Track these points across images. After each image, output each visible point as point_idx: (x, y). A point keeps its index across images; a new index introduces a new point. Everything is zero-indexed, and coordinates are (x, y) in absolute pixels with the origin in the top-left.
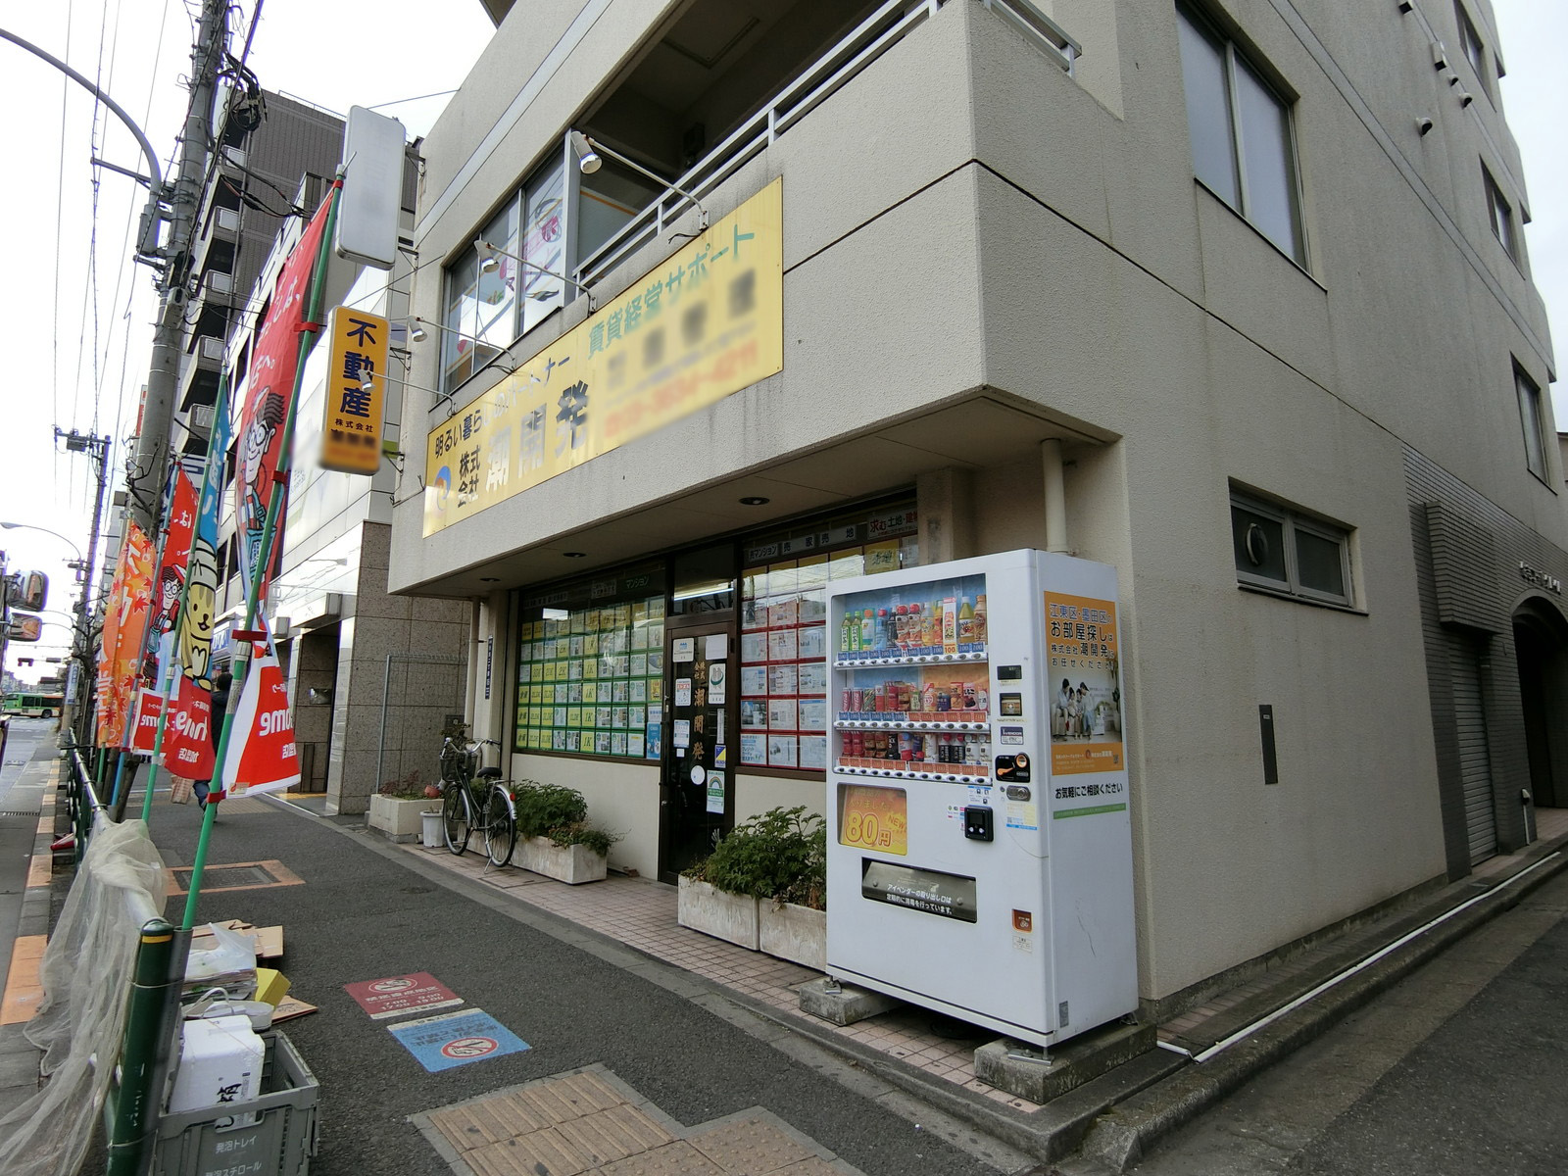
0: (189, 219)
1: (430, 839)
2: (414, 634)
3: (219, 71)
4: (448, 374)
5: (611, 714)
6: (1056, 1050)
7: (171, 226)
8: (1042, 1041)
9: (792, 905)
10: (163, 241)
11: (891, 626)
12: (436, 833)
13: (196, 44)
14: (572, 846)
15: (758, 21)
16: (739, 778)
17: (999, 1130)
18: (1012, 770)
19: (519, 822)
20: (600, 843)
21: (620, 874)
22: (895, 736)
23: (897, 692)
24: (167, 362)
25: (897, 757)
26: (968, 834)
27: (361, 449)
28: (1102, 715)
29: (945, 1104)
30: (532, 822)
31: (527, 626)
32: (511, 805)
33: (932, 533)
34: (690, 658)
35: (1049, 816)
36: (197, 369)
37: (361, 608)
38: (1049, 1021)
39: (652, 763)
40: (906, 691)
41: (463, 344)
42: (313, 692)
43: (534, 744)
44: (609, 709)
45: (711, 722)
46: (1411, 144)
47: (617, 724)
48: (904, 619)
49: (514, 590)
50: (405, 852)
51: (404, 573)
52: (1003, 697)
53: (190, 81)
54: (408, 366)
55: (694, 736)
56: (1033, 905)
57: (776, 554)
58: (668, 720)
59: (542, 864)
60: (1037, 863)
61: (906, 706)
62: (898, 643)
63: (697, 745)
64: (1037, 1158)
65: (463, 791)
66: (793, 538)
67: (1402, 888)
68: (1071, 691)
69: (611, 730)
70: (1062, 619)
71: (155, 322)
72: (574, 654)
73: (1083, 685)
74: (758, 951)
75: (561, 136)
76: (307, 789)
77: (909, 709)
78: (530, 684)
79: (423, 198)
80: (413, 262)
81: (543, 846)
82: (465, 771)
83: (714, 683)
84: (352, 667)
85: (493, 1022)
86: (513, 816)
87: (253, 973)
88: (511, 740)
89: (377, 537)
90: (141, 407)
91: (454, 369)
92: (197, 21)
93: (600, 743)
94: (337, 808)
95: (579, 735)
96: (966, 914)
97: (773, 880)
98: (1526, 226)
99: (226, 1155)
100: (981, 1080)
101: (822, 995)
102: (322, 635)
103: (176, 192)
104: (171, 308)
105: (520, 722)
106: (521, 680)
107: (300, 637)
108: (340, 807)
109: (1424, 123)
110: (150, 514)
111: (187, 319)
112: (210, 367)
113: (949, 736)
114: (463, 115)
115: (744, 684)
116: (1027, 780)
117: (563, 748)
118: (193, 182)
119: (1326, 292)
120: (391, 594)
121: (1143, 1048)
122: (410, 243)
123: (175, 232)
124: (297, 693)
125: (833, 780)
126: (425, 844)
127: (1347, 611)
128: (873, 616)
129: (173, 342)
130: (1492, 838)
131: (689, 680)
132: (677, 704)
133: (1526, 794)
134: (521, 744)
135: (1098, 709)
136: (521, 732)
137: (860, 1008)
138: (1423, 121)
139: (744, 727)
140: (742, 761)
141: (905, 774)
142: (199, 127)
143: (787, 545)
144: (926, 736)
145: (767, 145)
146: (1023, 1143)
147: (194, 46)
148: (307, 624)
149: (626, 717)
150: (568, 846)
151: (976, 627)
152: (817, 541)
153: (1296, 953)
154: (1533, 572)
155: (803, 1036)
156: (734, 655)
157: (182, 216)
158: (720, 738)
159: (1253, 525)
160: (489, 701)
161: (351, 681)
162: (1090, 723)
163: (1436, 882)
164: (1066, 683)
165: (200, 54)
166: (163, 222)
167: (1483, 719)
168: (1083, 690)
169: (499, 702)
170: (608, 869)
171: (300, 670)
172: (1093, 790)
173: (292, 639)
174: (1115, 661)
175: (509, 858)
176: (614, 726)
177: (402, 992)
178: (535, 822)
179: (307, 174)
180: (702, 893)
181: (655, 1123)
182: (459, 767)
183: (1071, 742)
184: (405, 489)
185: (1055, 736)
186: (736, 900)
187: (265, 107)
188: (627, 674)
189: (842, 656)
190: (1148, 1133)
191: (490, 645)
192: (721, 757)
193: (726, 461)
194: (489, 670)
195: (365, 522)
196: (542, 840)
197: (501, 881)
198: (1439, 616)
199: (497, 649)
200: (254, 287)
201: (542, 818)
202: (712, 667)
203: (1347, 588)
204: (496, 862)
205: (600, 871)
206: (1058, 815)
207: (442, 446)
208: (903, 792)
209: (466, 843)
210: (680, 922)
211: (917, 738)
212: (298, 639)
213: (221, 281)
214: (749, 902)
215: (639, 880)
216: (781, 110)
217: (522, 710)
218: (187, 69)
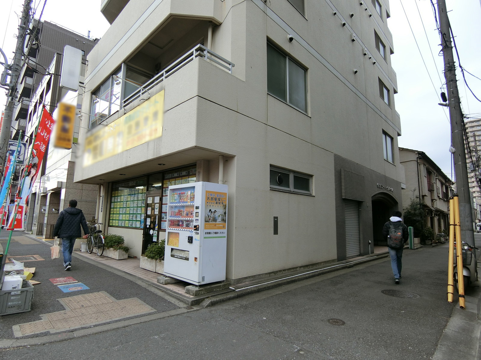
0: (16, 76)
1: (83, 250)
2: (83, 194)
3: (27, 33)
4: (92, 122)
5: (133, 216)
6: (200, 286)
7: (11, 78)
8: (197, 284)
9: (163, 261)
10: (8, 81)
11: (180, 196)
12: (85, 248)
13: (20, 25)
14: (118, 250)
15: (173, 40)
16: (160, 232)
17: (184, 301)
18: (196, 228)
19: (105, 244)
20: (126, 250)
21: (132, 257)
22: (179, 221)
23: (180, 211)
24: (9, 116)
25: (179, 226)
26: (188, 242)
27: (67, 142)
28: (220, 217)
29: (176, 297)
30: (109, 244)
31: (114, 192)
32: (103, 240)
33: (199, 175)
34: (151, 202)
35: (202, 238)
36: (21, 108)
37: (67, 186)
38: (199, 280)
39: (141, 229)
40: (181, 211)
41: (96, 115)
42: (54, 210)
43: (114, 225)
44: (132, 215)
45: (155, 218)
46: (351, 77)
47: (134, 219)
48: (182, 195)
49: (110, 182)
50: (76, 253)
51: (78, 177)
52: (196, 213)
53: (17, 36)
54: (81, 119)
55: (151, 222)
56: (198, 257)
57: (171, 177)
58: (145, 218)
59: (111, 255)
60: (199, 247)
61: (181, 215)
62: (181, 201)
63: (152, 224)
64: (189, 305)
65: (92, 237)
66: (175, 173)
67: (320, 261)
68: (212, 212)
69: (132, 221)
70: (210, 197)
71: (5, 105)
72: (124, 201)
73: (215, 211)
74: (156, 272)
75: (121, 64)
76: (51, 238)
77: (182, 215)
78: (114, 208)
79: (87, 72)
80: (84, 90)
81: (111, 250)
82: (93, 231)
83: (156, 209)
84: (64, 203)
85: (83, 284)
86: (104, 243)
87: (23, 270)
88: (108, 223)
89: (72, 165)
90: (2, 118)
91: (94, 121)
92: (20, 18)
93: (130, 224)
94: (59, 243)
95: (125, 222)
96: (187, 259)
97: (160, 255)
98: (395, 95)
99: (13, 300)
100: (186, 293)
101: (161, 278)
102: (56, 193)
103: (12, 68)
104: (10, 102)
105: (111, 219)
106: (112, 207)
107: (50, 193)
108: (60, 242)
109: (355, 71)
110: (3, 159)
111: (15, 104)
112: (25, 107)
113: (188, 221)
114: (98, 51)
115: (163, 209)
116: (198, 230)
117: (121, 225)
118: (18, 65)
119: (311, 118)
120: (75, 183)
121: (225, 288)
122: (83, 83)
123: (12, 79)
124: (49, 210)
125: (167, 231)
126: (82, 251)
127: (310, 195)
128: (177, 194)
129: (11, 110)
130: (359, 252)
131: (151, 208)
132: (148, 214)
133: (370, 242)
134: (111, 224)
135: (219, 216)
136: (111, 221)
137: (169, 281)
138: (355, 70)
139: (162, 220)
140: (161, 228)
141: (179, 229)
142: (20, 49)
143: (173, 175)
144: (184, 221)
145: (163, 80)
146: (187, 303)
147: (19, 26)
148: (52, 190)
149: (136, 217)
150: (117, 250)
151: (193, 198)
152: (180, 174)
153: (279, 273)
154: (382, 186)
155: (154, 287)
156: (161, 202)
157: (14, 75)
158: (157, 223)
159: (279, 175)
160: (102, 212)
161: (64, 206)
162: (217, 219)
163: (333, 261)
164: (210, 210)
165: (21, 28)
166: (8, 76)
167: (359, 222)
168: (215, 212)
169: (105, 213)
170: (128, 256)
171: (50, 203)
172: (216, 233)
173: (48, 194)
174: (226, 206)
175: (102, 253)
176: (133, 220)
177: (63, 280)
178: (110, 244)
179: (57, 53)
180: (145, 259)
181: (111, 299)
182: (91, 230)
183: (211, 223)
184: (79, 153)
185: (206, 221)
186: (152, 260)
187: (40, 44)
188: (137, 206)
189: (171, 203)
190: (214, 301)
191: (103, 197)
192: (157, 227)
193: (150, 156)
194: (102, 204)
195: (69, 161)
196: (112, 249)
197: (99, 259)
198: (342, 197)
199: (105, 198)
200: (40, 85)
201: (112, 243)
202: (156, 205)
203: (310, 190)
204: (99, 255)
205: (126, 256)
206: (205, 238)
207: (90, 143)
208: (179, 233)
209: (92, 250)
210: (140, 267)
211: (182, 221)
212: (49, 194)
213: (30, 81)
214: (154, 261)
215: (137, 259)
216: (167, 72)
217: (111, 215)
218: (17, 32)
